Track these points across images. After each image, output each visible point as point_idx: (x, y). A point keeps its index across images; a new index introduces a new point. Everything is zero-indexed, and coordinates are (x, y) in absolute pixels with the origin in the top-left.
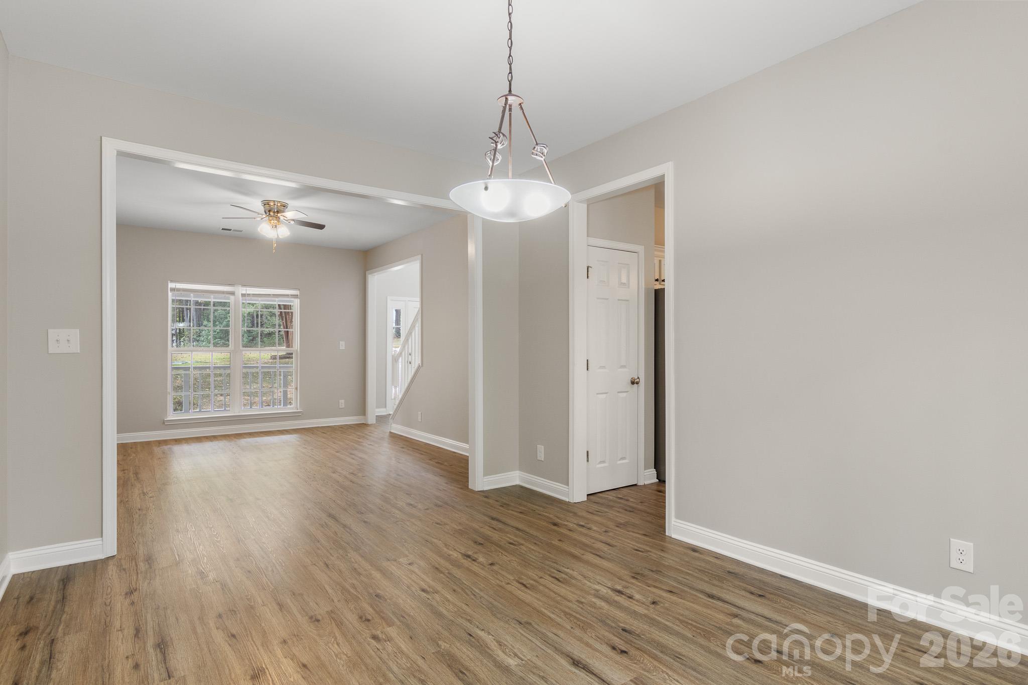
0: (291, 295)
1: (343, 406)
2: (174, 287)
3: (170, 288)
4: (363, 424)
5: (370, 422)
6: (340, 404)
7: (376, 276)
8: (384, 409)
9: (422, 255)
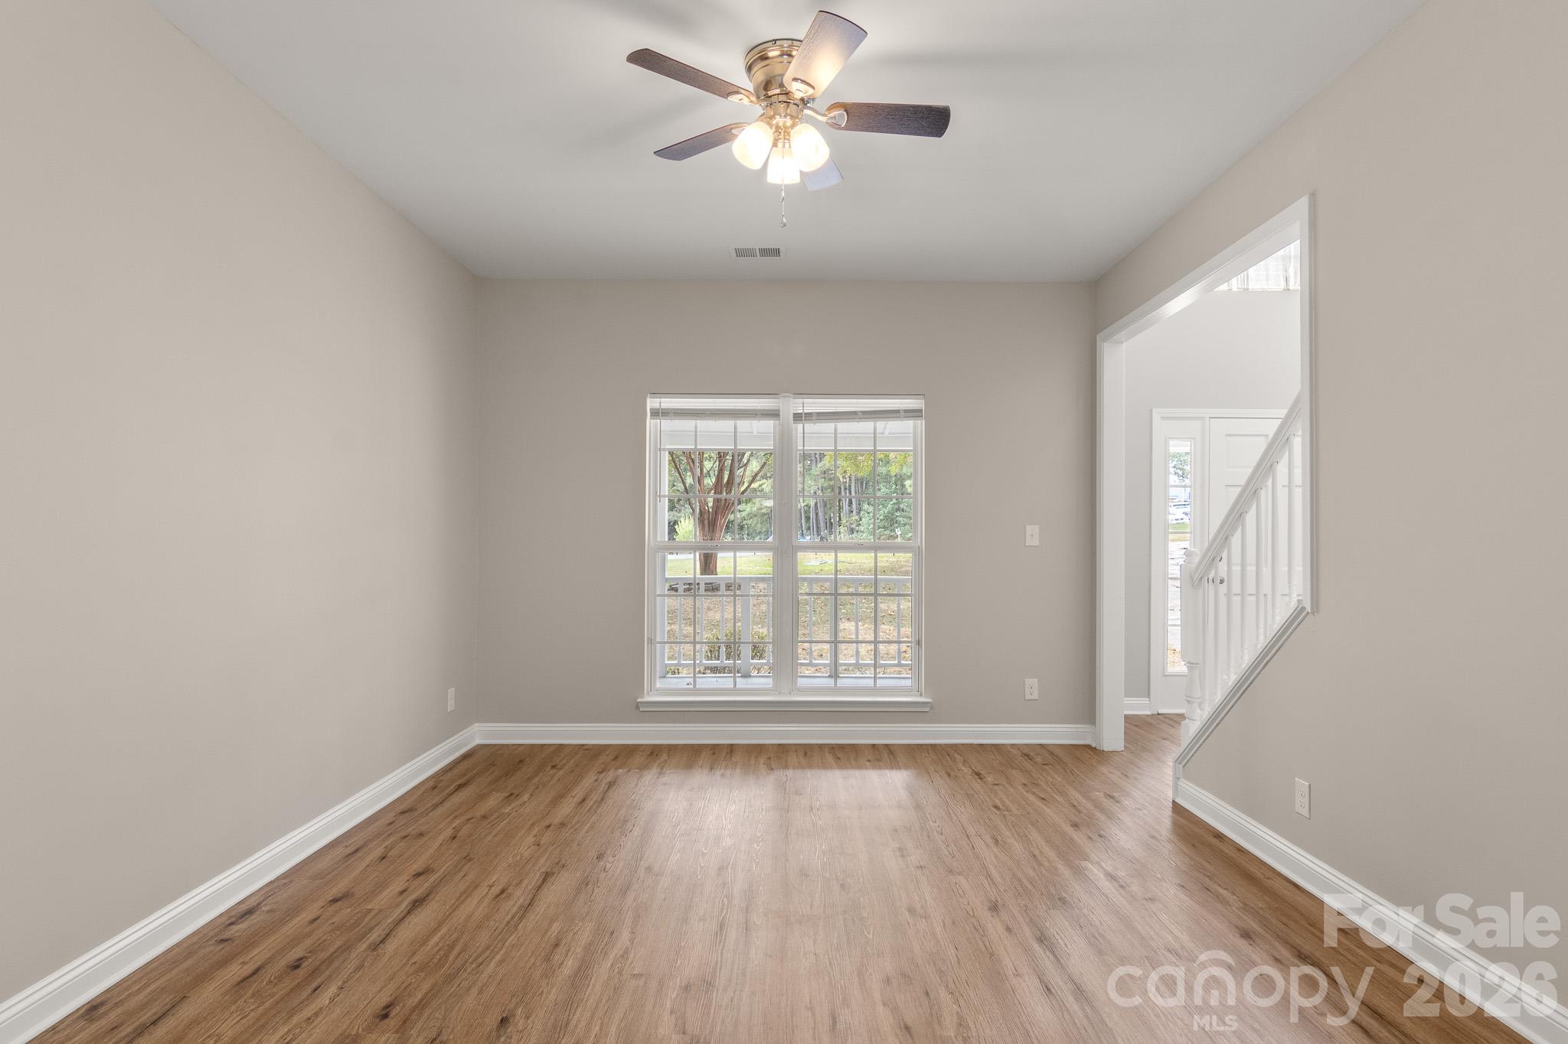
0: (906, 411)
1: (1035, 696)
2: (657, 406)
3: (651, 409)
4: (1089, 747)
5: (1107, 746)
6: (1027, 690)
7: (1124, 344)
8: (1144, 701)
9: (1313, 196)
